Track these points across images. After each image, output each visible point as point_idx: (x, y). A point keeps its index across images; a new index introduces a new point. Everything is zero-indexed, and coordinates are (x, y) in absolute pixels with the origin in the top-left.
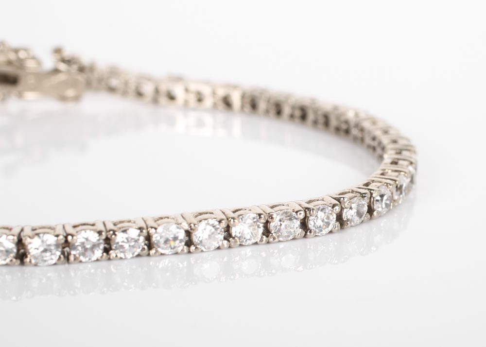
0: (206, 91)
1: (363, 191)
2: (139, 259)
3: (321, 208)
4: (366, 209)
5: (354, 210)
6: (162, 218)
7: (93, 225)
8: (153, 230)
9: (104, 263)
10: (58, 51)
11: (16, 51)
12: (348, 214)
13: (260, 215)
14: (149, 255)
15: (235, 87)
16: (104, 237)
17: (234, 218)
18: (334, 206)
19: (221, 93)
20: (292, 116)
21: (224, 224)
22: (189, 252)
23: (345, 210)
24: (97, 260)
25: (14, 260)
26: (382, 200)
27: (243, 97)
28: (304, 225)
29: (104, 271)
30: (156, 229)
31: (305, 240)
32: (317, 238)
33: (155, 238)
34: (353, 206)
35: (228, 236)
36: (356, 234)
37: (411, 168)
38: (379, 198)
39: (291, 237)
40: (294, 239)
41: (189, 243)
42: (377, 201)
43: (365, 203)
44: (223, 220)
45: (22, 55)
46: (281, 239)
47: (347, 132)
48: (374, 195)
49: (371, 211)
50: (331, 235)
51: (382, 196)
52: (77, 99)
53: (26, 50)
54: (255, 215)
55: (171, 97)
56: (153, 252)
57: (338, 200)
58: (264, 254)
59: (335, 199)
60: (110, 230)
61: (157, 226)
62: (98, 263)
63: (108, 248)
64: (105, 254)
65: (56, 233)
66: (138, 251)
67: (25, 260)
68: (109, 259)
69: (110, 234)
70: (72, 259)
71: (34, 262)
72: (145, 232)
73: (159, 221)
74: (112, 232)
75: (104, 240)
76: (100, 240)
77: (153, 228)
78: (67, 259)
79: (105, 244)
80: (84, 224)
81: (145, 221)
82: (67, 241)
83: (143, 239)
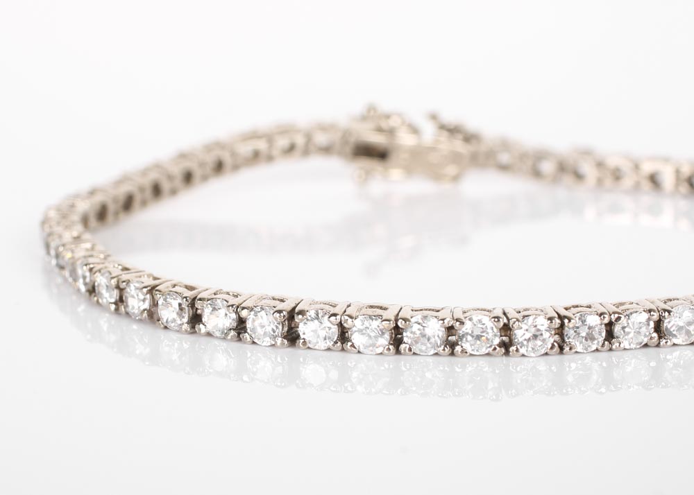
2: (646, 350)
6: (671, 300)
7: (589, 307)
8: (667, 314)
9: (604, 355)
10: (434, 117)
11: (388, 117)
14: (658, 345)
15: (666, 160)
16: (606, 321)
19: (647, 168)
24: (596, 350)
25: (498, 348)
27: (678, 172)
29: (604, 364)
30: (669, 312)
33: (668, 324)
45: (394, 122)
52: (456, 178)
53: (400, 115)
55: (579, 176)
56: (663, 341)
60: (614, 313)
61: (670, 309)
62: (597, 354)
63: (610, 336)
64: (606, 343)
65: (548, 316)
66: (646, 340)
67: (511, 349)
68: (611, 350)
69: (613, 317)
70: (567, 349)
71: (522, 351)
72: (656, 316)
73: (669, 303)
74: (616, 315)
75: (606, 325)
76: (601, 324)
77: (665, 310)
78: (561, 348)
79: (607, 331)
80: (577, 306)
81: (652, 303)
82: (562, 325)
83: (652, 324)
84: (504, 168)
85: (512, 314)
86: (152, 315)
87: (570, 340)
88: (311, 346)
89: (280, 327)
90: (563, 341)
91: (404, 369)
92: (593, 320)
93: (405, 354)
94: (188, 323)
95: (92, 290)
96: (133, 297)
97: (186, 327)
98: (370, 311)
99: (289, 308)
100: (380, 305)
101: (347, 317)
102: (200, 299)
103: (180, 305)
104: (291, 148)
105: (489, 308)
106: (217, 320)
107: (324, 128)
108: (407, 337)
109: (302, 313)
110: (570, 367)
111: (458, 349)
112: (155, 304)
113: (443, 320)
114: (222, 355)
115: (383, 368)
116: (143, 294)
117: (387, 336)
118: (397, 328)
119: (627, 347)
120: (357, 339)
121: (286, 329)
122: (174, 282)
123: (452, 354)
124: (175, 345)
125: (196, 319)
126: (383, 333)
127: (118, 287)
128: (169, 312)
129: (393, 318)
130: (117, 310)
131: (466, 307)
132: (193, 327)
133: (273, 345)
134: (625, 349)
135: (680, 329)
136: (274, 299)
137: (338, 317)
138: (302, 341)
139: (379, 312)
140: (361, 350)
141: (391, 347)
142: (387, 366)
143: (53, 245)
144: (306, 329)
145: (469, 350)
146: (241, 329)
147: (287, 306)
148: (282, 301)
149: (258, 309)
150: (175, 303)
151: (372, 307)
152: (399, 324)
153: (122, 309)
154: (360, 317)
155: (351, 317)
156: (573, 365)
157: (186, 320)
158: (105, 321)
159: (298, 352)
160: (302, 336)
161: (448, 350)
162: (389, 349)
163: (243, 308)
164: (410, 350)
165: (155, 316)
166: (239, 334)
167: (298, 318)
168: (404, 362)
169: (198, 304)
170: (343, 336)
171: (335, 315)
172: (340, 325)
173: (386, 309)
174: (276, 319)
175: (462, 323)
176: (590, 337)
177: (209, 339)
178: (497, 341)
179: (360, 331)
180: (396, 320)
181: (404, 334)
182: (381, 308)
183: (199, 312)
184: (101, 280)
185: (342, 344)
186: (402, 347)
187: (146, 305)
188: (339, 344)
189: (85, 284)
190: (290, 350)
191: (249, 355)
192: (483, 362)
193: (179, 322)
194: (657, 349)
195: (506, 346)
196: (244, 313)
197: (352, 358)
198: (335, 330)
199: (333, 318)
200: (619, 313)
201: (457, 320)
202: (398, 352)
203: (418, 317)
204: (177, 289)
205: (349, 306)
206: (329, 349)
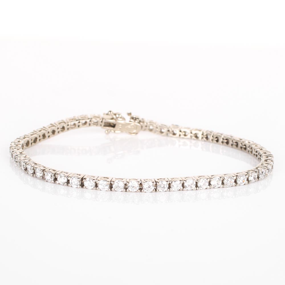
0: (188, 131)
1: (256, 170)
2: (179, 191)
3: (242, 175)
4: (257, 177)
5: (253, 177)
6: (187, 178)
7: (164, 179)
9: (168, 192)
10: (130, 114)
11: (115, 115)
12: (251, 178)
13: (221, 177)
14: (183, 190)
15: (200, 130)
16: (168, 183)
17: (212, 178)
18: (246, 175)
20: (222, 142)
21: (209, 180)
22: (197, 190)
23: (250, 177)
24: (166, 191)
25: (138, 190)
26: (262, 174)
28: (236, 182)
29: (168, 195)
30: (186, 181)
31: (236, 187)
32: (240, 187)
33: (185, 184)
34: (253, 175)
35: (210, 184)
36: (253, 186)
37: (272, 163)
38: (261, 173)
39: (231, 186)
40: (232, 186)
41: (197, 186)
42: (261, 174)
43: (256, 174)
44: (208, 179)
45: (117, 116)
46: (228, 186)
47: (245, 149)
48: (260, 172)
49: (258, 178)
50: (245, 186)
51: (262, 172)
52: (137, 133)
53: (119, 114)
54: (219, 178)
55: (174, 134)
56: (184, 189)
57: (248, 173)
58: (221, 191)
59: (246, 173)
60: (171, 181)
61: (186, 180)
62: (166, 192)
63: (169, 187)
64: (168, 189)
65: (153, 182)
66: (179, 189)
67: (142, 190)
68: (170, 191)
69: (170, 182)
70: (157, 190)
71: (145, 191)
72: (182, 182)
73: (186, 179)
74: (171, 182)
75: (168, 184)
76: (167, 184)
77: (185, 181)
78: (156, 190)
79: (169, 186)
80: (161, 179)
81: (182, 178)
82: (156, 184)
83: (181, 184)
84: (151, 130)
85: (143, 181)
86: (43, 178)
87: (159, 188)
88: (87, 188)
89: (79, 182)
90: (157, 188)
91: (112, 195)
92: (165, 183)
93: (113, 191)
94: (53, 180)
95: (26, 169)
96: (38, 172)
97: (53, 181)
98: (104, 179)
99: (82, 178)
100: (107, 177)
101: (97, 181)
102: (57, 174)
103: (51, 175)
104: (86, 123)
105: (137, 179)
106: (62, 180)
107: (95, 117)
108: (114, 186)
109: (85, 179)
110: (158, 195)
111: (128, 190)
112: (44, 175)
113: (124, 182)
114: (63, 190)
115: (107, 195)
116: (41, 172)
117: (108, 186)
118: (111, 184)
119: (174, 190)
120: (100, 186)
121: (81, 183)
122: (49, 169)
123: (126, 191)
124: (50, 186)
125: (56, 179)
126: (107, 185)
127: (33, 169)
128: (48, 177)
129: (110, 181)
130: (33, 176)
131: (130, 178)
132: (55, 182)
133: (77, 188)
134: (173, 191)
135: (189, 186)
136: (78, 175)
137: (95, 180)
138: (85, 187)
139: (106, 179)
140: (101, 190)
141: (109, 189)
142: (108, 194)
143: (14, 155)
144: (86, 183)
145: (131, 190)
146: (68, 183)
147: (81, 177)
148: (80, 175)
149: (73, 177)
150: (50, 175)
151: (104, 178)
152: (112, 183)
153: (34, 175)
154: (101, 181)
155: (98, 180)
156: (159, 195)
157: (53, 179)
158: (30, 178)
159: (84, 190)
160: (85, 185)
161: (125, 190)
162: (109, 190)
163: (69, 177)
164: (114, 190)
165: (44, 178)
166: (67, 184)
167: (84, 180)
168: (113, 193)
169: (56, 175)
170: (96, 186)
171: (94, 180)
172: (95, 182)
173: (108, 178)
174: (78, 180)
175: (129, 183)
176: (164, 187)
177: (59, 185)
178: (138, 188)
179: (101, 184)
180: (111, 182)
181: (113, 185)
182: (107, 178)
183: (56, 177)
184: (29, 167)
185: (96, 188)
186: (112, 189)
187: (42, 175)
188: (95, 188)
189: (24, 168)
190: (82, 189)
191: (70, 190)
192: (134, 193)
193: (51, 180)
194: (183, 191)
195: (141, 189)
196: (69, 178)
197: (98, 192)
198: (94, 184)
199: (93, 181)
200: (172, 181)
201: (127, 182)
202: (111, 190)
203: (117, 181)
204: (50, 171)
205: (98, 177)
206: (92, 189)
